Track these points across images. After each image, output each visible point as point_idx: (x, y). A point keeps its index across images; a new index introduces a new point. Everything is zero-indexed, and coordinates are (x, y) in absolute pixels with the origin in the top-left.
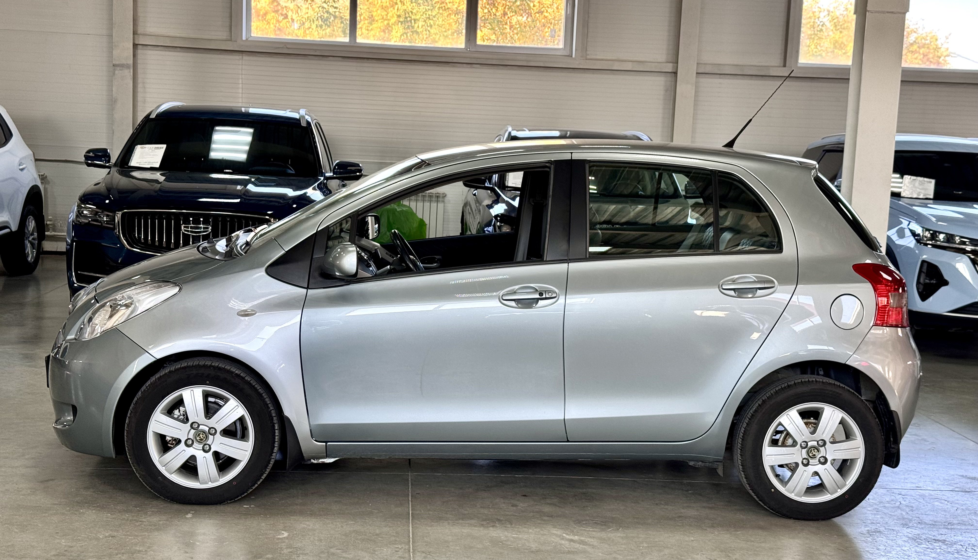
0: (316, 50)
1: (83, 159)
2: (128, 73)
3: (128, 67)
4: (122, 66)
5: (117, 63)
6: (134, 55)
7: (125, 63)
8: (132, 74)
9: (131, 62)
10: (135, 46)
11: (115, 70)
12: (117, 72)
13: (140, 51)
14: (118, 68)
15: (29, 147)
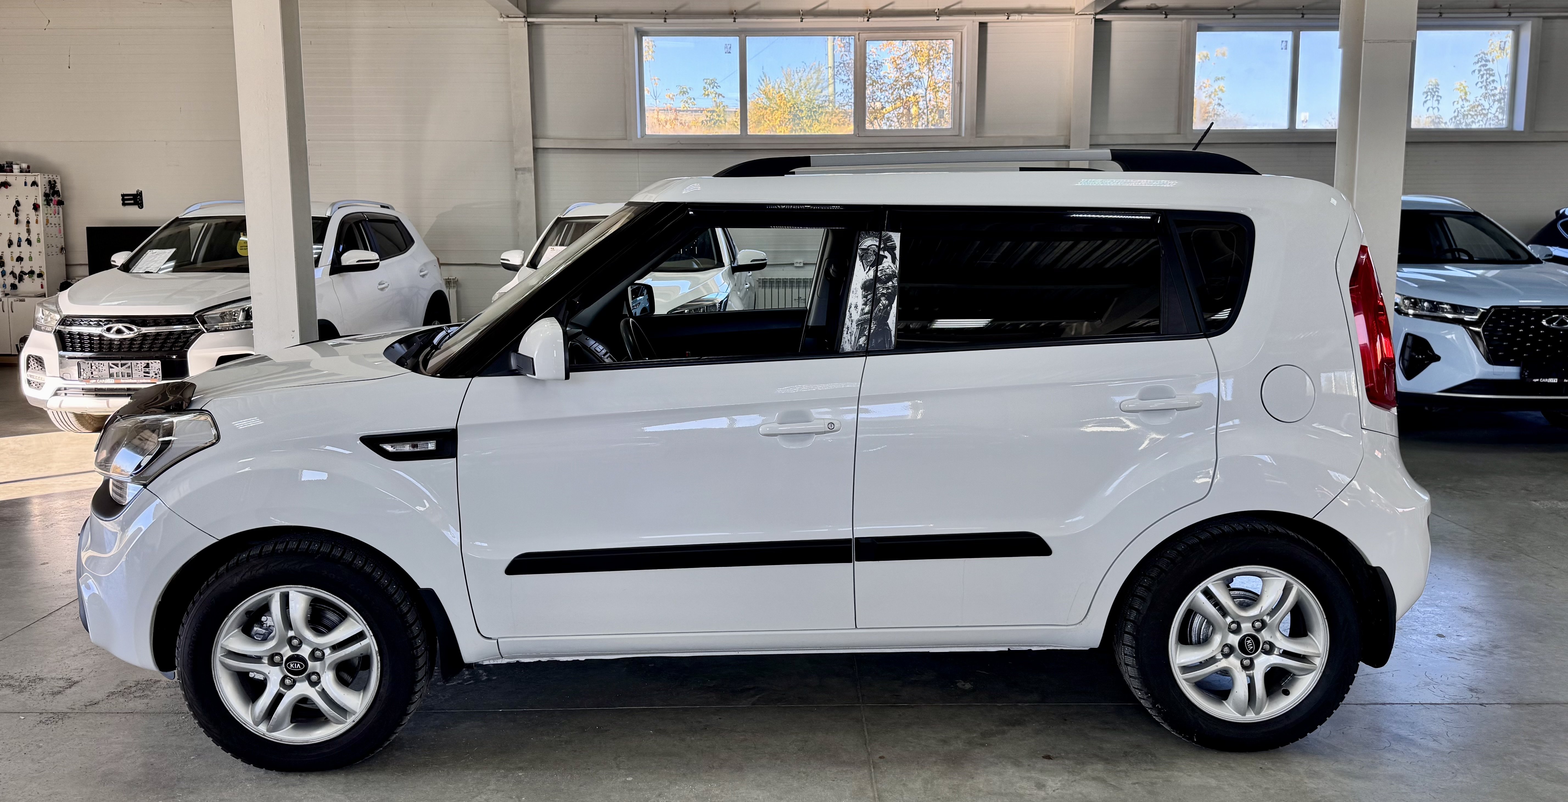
0: (708, 144)
2: (530, 177)
3: (528, 170)
4: (524, 170)
5: (518, 167)
6: (535, 159)
7: (527, 167)
8: (533, 177)
9: (532, 165)
10: (536, 150)
11: (517, 174)
12: (519, 176)
13: (540, 155)
14: (520, 172)
15: (433, 253)
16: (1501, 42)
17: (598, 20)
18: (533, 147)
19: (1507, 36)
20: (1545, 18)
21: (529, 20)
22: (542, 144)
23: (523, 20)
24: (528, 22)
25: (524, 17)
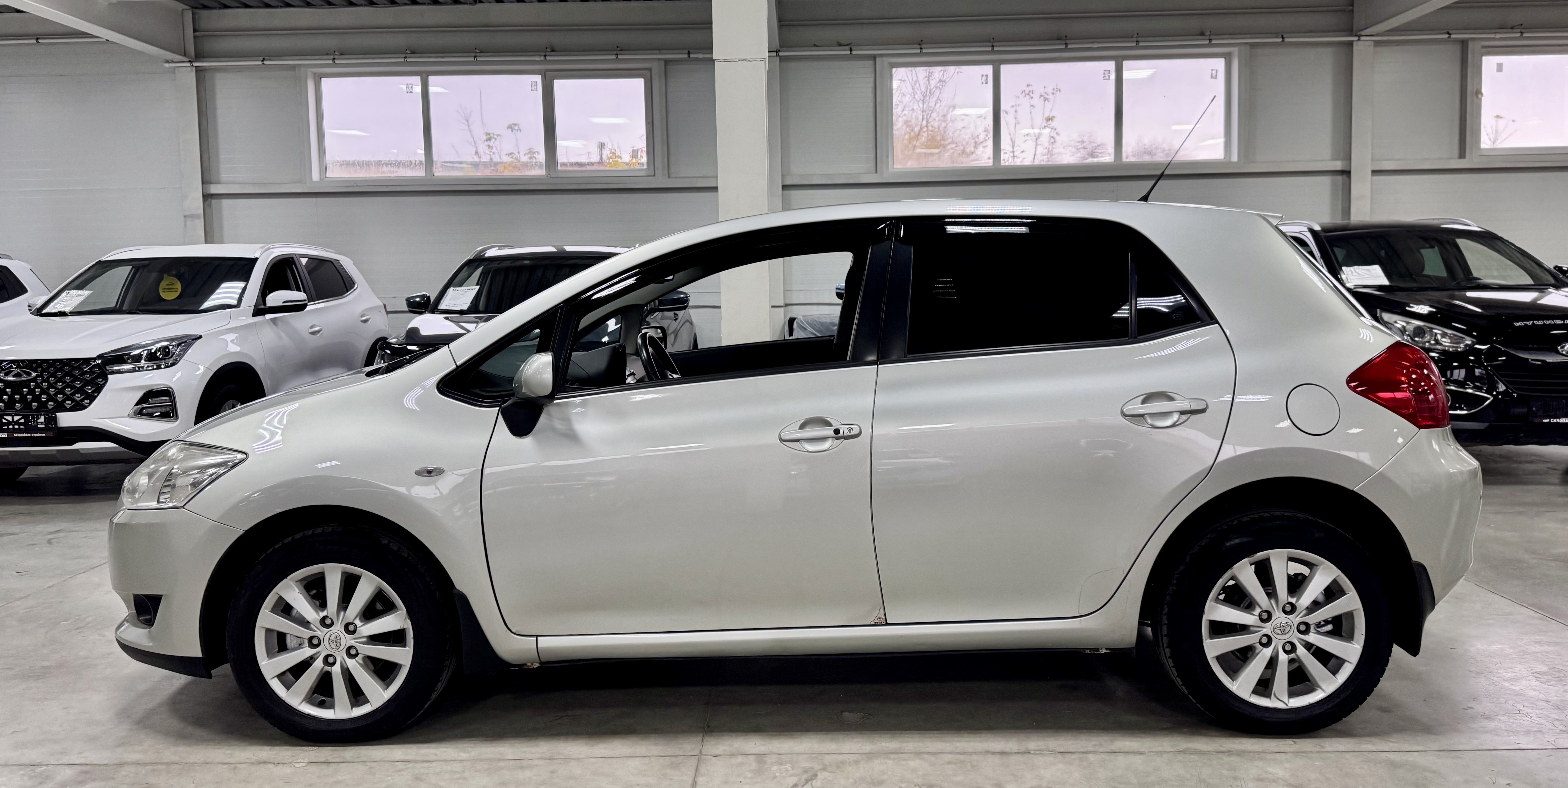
16: (1212, 70)
17: (265, 62)
18: (203, 193)
19: (1219, 64)
20: (1252, 45)
21: (195, 64)
22: (214, 189)
23: (188, 64)
24: (196, 67)
25: (190, 61)
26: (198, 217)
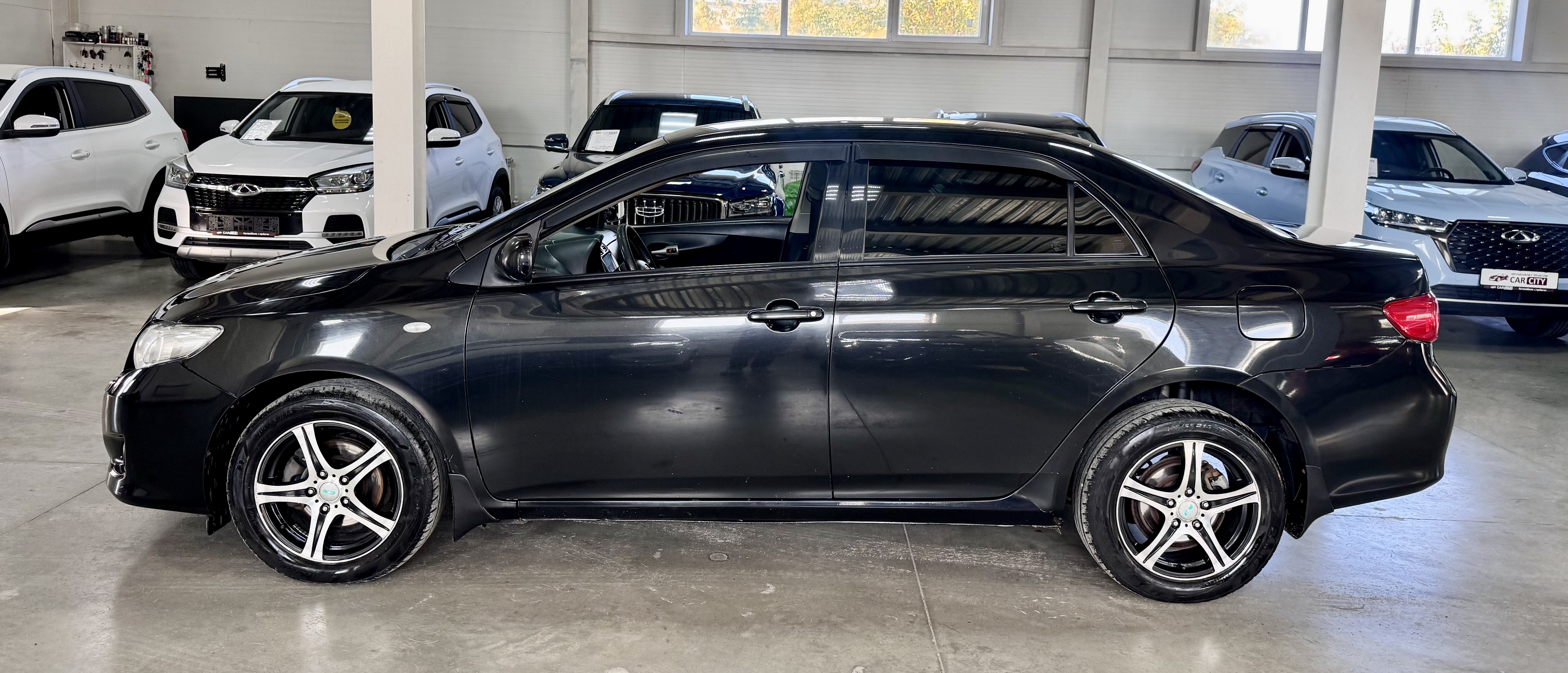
0: (750, 43)
1: (543, 144)
2: (584, 67)
4: (579, 60)
5: (574, 58)
6: (589, 51)
7: (581, 57)
8: (587, 68)
9: (586, 57)
10: (590, 42)
11: (572, 64)
12: (574, 66)
13: (594, 47)
14: (575, 63)
18: (588, 39)
22: (596, 36)
26: (583, 61)
